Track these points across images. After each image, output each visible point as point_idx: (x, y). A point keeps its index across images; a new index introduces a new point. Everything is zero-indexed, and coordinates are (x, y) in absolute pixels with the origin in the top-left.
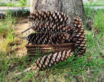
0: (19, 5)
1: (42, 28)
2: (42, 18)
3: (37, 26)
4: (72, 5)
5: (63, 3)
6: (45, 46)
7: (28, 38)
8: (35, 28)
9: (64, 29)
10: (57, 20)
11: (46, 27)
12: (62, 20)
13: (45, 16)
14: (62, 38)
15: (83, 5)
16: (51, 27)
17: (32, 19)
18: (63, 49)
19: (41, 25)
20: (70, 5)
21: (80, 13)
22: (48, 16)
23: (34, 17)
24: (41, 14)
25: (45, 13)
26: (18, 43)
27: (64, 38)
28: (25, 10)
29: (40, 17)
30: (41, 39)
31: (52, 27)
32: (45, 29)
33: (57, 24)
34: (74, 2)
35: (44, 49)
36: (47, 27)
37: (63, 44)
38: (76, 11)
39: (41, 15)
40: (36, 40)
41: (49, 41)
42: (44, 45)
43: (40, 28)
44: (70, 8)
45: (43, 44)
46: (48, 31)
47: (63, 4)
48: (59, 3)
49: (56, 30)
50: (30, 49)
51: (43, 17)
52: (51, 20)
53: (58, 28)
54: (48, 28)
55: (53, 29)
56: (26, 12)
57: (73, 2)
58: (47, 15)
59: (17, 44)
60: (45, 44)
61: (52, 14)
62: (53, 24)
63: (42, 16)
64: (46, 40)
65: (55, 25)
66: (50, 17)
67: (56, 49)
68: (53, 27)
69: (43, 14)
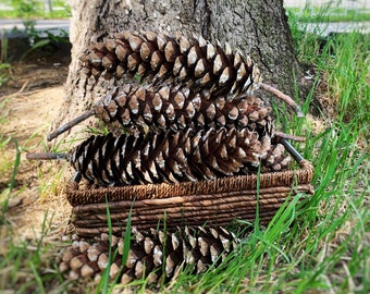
0: (7, 12)
1: (141, 112)
2: (140, 67)
3: (122, 104)
4: (247, 16)
5: (213, 7)
6: (154, 191)
7: (77, 157)
8: (113, 114)
9: (235, 112)
10: (205, 79)
11: (158, 108)
12: (224, 77)
13: (155, 58)
14: (233, 153)
15: (285, 18)
16: (181, 104)
17: (100, 68)
18: (234, 199)
19: (139, 100)
20: (237, 17)
21: (279, 46)
22: (168, 59)
23: (106, 61)
24: (139, 48)
25: (153, 44)
26: (19, 177)
27: (242, 152)
28: (40, 32)
29: (134, 61)
30: (138, 160)
31: (186, 104)
32: (156, 115)
33: (207, 94)
34: (254, 5)
35: (150, 205)
36: (165, 106)
37: (233, 180)
38: (263, 39)
39: (137, 53)
40: (113, 164)
41: (177, 167)
42: (150, 186)
43: (135, 111)
44: (240, 28)
45: (146, 183)
46: (168, 123)
47: (214, 13)
48: (195, 6)
49: (201, 120)
50: (86, 207)
51: (147, 64)
52: (178, 74)
53: (212, 109)
54: (171, 109)
55: (191, 116)
56: (47, 42)
57: (251, 5)
58: (162, 54)
59: (17, 185)
60: (155, 181)
61: (183, 49)
62: (187, 93)
63: (140, 60)
64: (162, 165)
65: (198, 99)
66: (178, 65)
67: (203, 199)
68: (191, 107)
69: (145, 49)
